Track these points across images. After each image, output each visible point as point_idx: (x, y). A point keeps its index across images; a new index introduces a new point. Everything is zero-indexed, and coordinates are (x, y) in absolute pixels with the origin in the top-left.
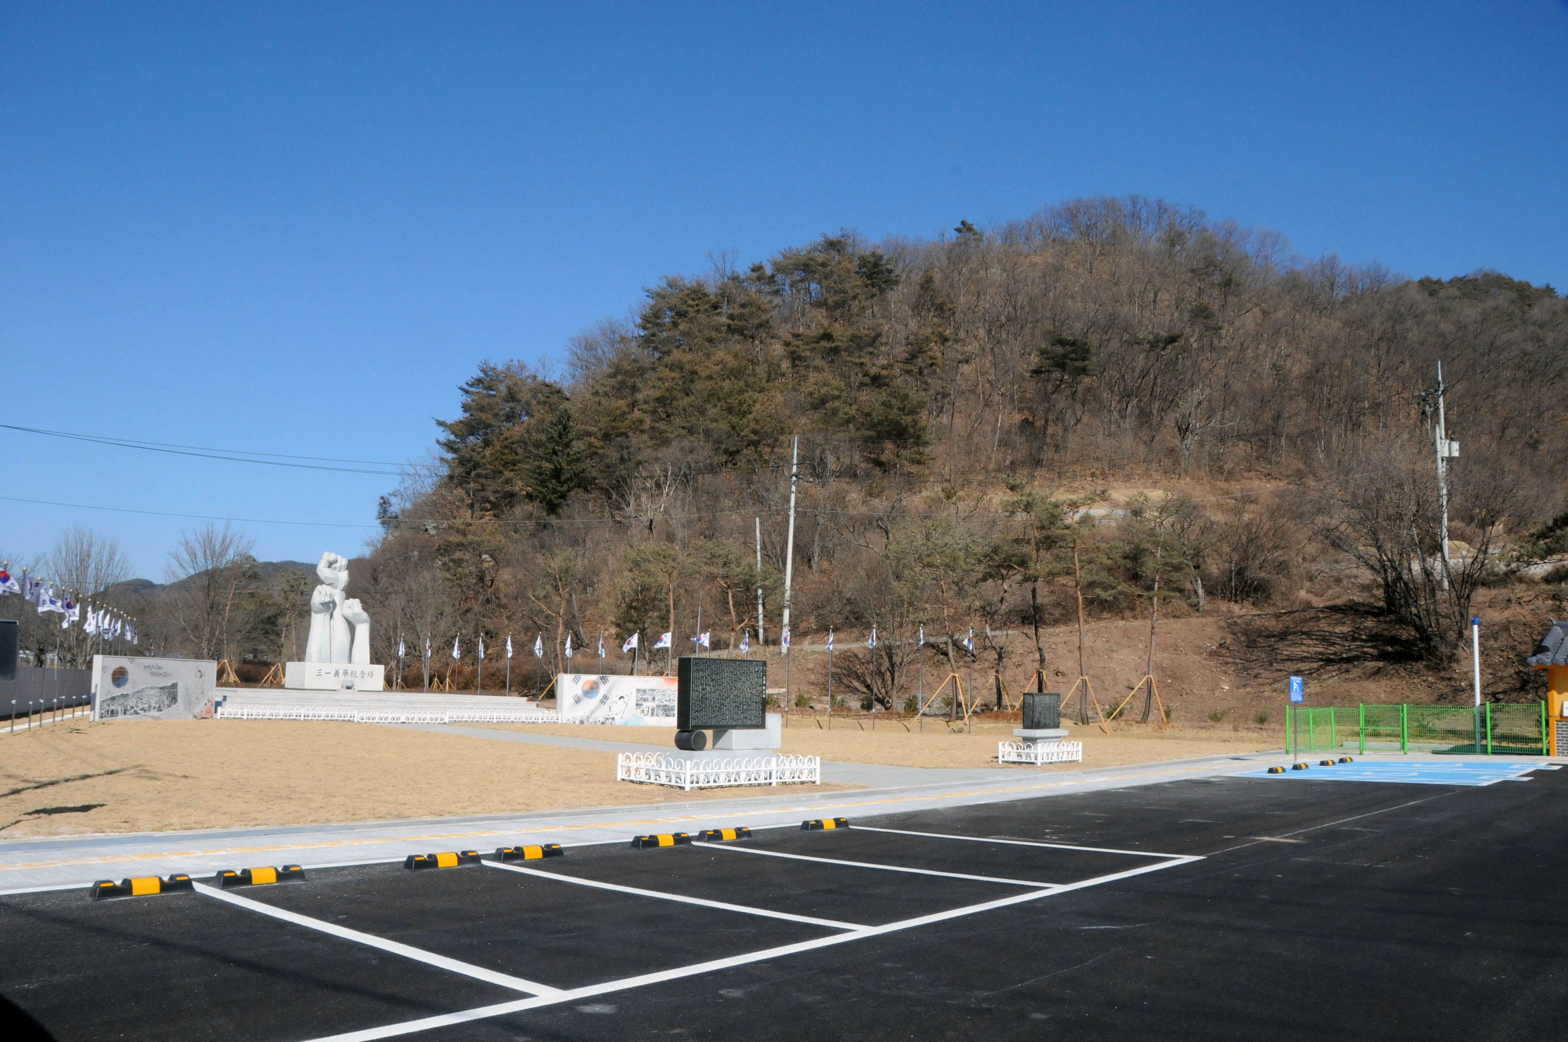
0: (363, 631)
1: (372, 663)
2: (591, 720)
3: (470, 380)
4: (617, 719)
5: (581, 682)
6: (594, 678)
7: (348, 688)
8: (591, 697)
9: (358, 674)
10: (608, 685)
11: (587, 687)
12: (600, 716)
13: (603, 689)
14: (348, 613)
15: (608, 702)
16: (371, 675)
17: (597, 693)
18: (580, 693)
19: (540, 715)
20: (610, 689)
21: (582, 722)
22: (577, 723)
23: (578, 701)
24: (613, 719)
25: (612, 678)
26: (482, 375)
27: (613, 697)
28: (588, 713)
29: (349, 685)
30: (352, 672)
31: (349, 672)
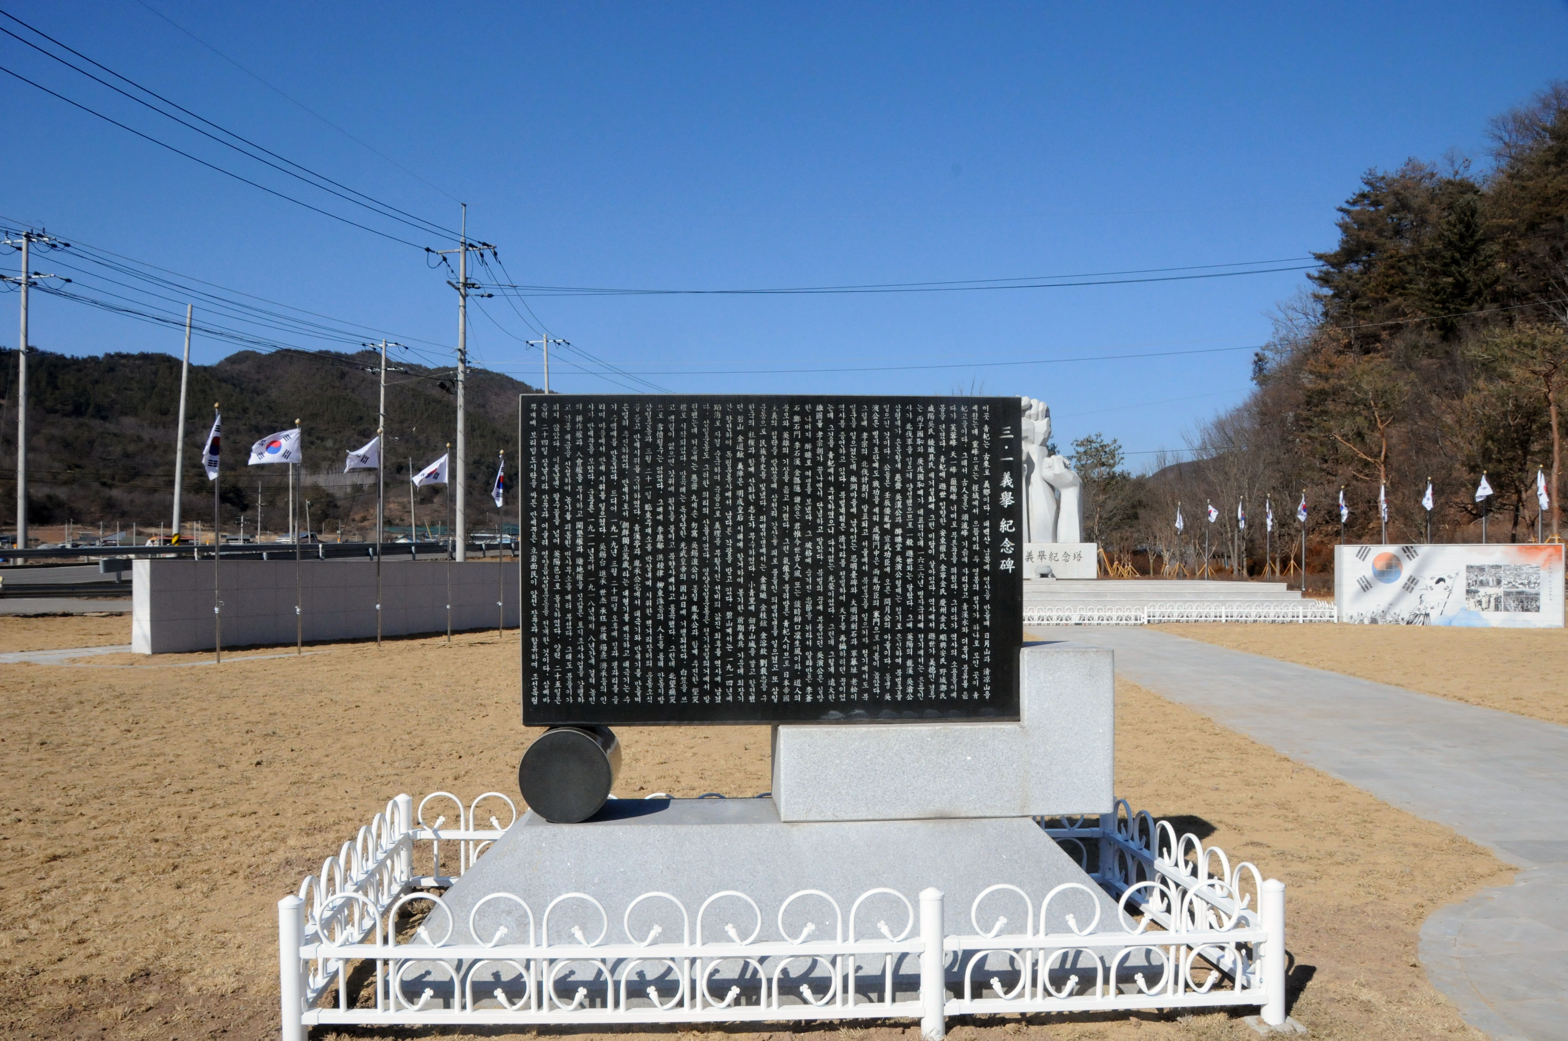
0: (1071, 498)
1: (1081, 541)
2: (1389, 618)
3: (1350, 197)
4: (1434, 615)
5: (1371, 558)
6: (1392, 549)
7: (1043, 576)
8: (1389, 581)
9: (1060, 557)
10: (1415, 561)
11: (1381, 565)
12: (1406, 609)
13: (1408, 568)
14: (1049, 474)
15: (1417, 588)
16: (1078, 557)
17: (1399, 573)
18: (1369, 574)
19: (1300, 610)
20: (1421, 568)
21: (1374, 621)
22: (1366, 622)
23: (1366, 587)
24: (1427, 615)
25: (1424, 549)
26: (1366, 189)
27: (1427, 580)
28: (1383, 605)
29: (1044, 571)
30: (1051, 554)
31: (1047, 554)
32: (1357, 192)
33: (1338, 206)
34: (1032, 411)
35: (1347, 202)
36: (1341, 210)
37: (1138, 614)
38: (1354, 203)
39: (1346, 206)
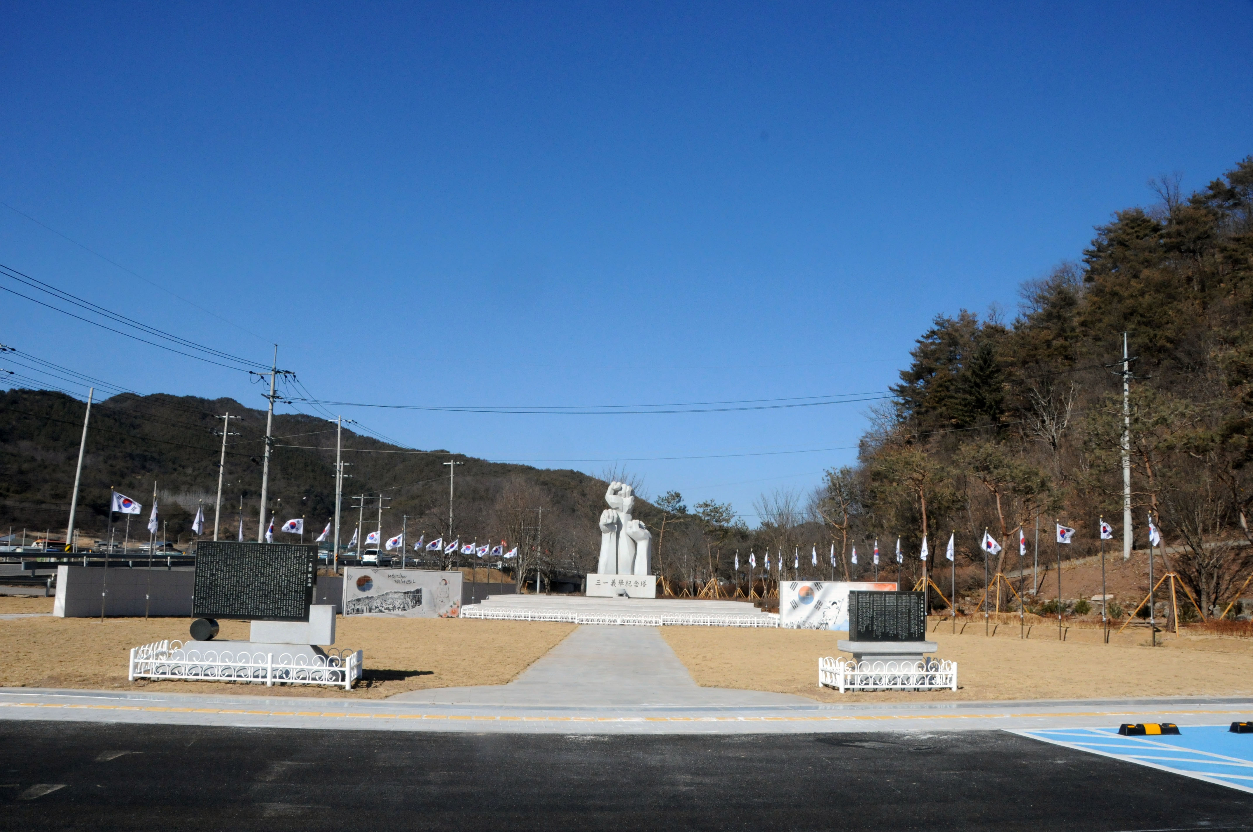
0: (643, 546)
1: (648, 574)
2: (807, 625)
3: (925, 333)
4: (831, 624)
5: (798, 589)
6: (809, 584)
7: (621, 595)
8: (807, 603)
9: (632, 584)
10: (821, 591)
11: (803, 593)
12: (815, 620)
13: (817, 595)
14: (630, 531)
15: (822, 608)
16: (644, 584)
17: (812, 598)
18: (797, 599)
19: (755, 620)
20: (824, 595)
21: (799, 627)
22: (795, 627)
23: (795, 606)
24: (827, 624)
25: (826, 584)
27: (827, 603)
28: (804, 618)
29: (621, 593)
30: (627, 582)
31: (624, 582)
32: (929, 330)
33: (916, 339)
34: (622, 492)
35: (923, 336)
36: (919, 342)
37: (657, 619)
38: (928, 337)
39: (922, 339)
